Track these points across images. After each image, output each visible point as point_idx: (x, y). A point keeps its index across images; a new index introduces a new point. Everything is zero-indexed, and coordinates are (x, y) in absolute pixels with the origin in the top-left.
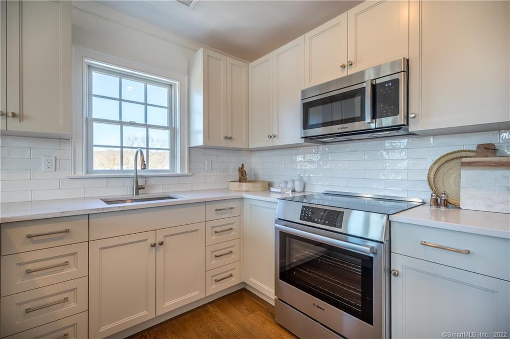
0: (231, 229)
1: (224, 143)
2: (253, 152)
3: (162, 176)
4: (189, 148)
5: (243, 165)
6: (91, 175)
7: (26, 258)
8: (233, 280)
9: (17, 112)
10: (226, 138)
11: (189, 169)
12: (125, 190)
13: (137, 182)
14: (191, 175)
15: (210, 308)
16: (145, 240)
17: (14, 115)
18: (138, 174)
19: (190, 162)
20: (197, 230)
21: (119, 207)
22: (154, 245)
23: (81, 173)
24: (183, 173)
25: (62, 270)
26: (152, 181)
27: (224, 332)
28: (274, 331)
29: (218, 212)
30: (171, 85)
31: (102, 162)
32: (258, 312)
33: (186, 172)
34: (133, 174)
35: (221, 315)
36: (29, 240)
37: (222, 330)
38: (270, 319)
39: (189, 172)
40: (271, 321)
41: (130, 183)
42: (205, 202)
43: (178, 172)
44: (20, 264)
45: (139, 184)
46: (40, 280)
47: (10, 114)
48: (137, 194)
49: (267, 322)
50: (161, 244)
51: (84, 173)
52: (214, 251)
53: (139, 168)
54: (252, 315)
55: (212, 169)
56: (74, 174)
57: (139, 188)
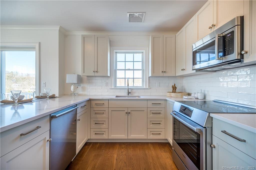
0: (160, 113)
1: (161, 74)
2: (184, 78)
3: (138, 89)
4: (149, 77)
5: (175, 84)
6: (116, 88)
7: (95, 109)
8: (161, 136)
9: (96, 71)
10: (163, 72)
11: (149, 86)
12: (124, 93)
13: (128, 91)
14: (150, 89)
15: (150, 145)
16: (124, 111)
17: (96, 72)
18: (129, 88)
19: (149, 83)
20: (144, 111)
21: (117, 98)
22: (126, 113)
23: (113, 87)
24: (146, 88)
25: (102, 115)
26: (134, 91)
27: (149, 154)
28: (170, 162)
29: (153, 104)
30: (143, 52)
31: (120, 83)
32: (168, 153)
33: (148, 87)
34: (127, 88)
35: (152, 148)
36: (96, 105)
37: (149, 153)
38: (171, 158)
39: (149, 87)
40: (171, 159)
41: (126, 91)
42: (147, 100)
43: (145, 87)
44: (94, 111)
45: (129, 91)
46: (98, 116)
47: (95, 71)
48: (128, 95)
49: (169, 158)
50: (129, 113)
51: (114, 87)
52: (152, 121)
53: (126, 85)
54: (164, 153)
55: (160, 86)
56: (111, 87)
57: (129, 93)
